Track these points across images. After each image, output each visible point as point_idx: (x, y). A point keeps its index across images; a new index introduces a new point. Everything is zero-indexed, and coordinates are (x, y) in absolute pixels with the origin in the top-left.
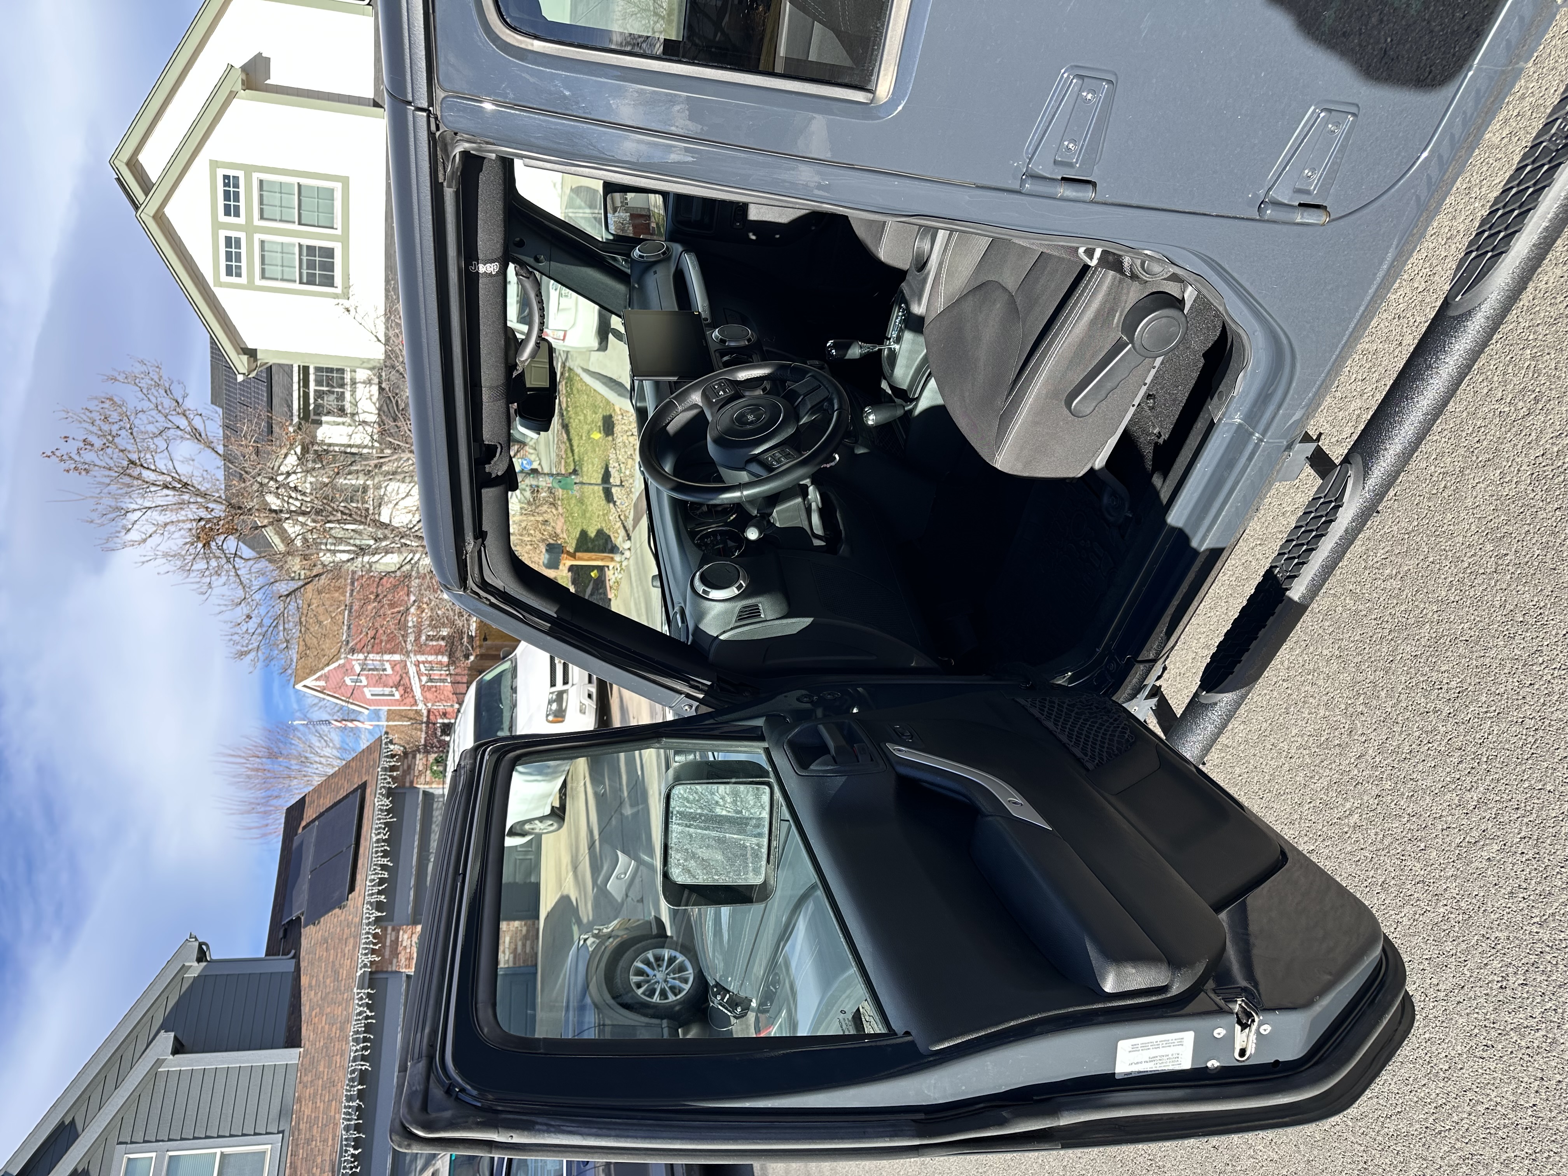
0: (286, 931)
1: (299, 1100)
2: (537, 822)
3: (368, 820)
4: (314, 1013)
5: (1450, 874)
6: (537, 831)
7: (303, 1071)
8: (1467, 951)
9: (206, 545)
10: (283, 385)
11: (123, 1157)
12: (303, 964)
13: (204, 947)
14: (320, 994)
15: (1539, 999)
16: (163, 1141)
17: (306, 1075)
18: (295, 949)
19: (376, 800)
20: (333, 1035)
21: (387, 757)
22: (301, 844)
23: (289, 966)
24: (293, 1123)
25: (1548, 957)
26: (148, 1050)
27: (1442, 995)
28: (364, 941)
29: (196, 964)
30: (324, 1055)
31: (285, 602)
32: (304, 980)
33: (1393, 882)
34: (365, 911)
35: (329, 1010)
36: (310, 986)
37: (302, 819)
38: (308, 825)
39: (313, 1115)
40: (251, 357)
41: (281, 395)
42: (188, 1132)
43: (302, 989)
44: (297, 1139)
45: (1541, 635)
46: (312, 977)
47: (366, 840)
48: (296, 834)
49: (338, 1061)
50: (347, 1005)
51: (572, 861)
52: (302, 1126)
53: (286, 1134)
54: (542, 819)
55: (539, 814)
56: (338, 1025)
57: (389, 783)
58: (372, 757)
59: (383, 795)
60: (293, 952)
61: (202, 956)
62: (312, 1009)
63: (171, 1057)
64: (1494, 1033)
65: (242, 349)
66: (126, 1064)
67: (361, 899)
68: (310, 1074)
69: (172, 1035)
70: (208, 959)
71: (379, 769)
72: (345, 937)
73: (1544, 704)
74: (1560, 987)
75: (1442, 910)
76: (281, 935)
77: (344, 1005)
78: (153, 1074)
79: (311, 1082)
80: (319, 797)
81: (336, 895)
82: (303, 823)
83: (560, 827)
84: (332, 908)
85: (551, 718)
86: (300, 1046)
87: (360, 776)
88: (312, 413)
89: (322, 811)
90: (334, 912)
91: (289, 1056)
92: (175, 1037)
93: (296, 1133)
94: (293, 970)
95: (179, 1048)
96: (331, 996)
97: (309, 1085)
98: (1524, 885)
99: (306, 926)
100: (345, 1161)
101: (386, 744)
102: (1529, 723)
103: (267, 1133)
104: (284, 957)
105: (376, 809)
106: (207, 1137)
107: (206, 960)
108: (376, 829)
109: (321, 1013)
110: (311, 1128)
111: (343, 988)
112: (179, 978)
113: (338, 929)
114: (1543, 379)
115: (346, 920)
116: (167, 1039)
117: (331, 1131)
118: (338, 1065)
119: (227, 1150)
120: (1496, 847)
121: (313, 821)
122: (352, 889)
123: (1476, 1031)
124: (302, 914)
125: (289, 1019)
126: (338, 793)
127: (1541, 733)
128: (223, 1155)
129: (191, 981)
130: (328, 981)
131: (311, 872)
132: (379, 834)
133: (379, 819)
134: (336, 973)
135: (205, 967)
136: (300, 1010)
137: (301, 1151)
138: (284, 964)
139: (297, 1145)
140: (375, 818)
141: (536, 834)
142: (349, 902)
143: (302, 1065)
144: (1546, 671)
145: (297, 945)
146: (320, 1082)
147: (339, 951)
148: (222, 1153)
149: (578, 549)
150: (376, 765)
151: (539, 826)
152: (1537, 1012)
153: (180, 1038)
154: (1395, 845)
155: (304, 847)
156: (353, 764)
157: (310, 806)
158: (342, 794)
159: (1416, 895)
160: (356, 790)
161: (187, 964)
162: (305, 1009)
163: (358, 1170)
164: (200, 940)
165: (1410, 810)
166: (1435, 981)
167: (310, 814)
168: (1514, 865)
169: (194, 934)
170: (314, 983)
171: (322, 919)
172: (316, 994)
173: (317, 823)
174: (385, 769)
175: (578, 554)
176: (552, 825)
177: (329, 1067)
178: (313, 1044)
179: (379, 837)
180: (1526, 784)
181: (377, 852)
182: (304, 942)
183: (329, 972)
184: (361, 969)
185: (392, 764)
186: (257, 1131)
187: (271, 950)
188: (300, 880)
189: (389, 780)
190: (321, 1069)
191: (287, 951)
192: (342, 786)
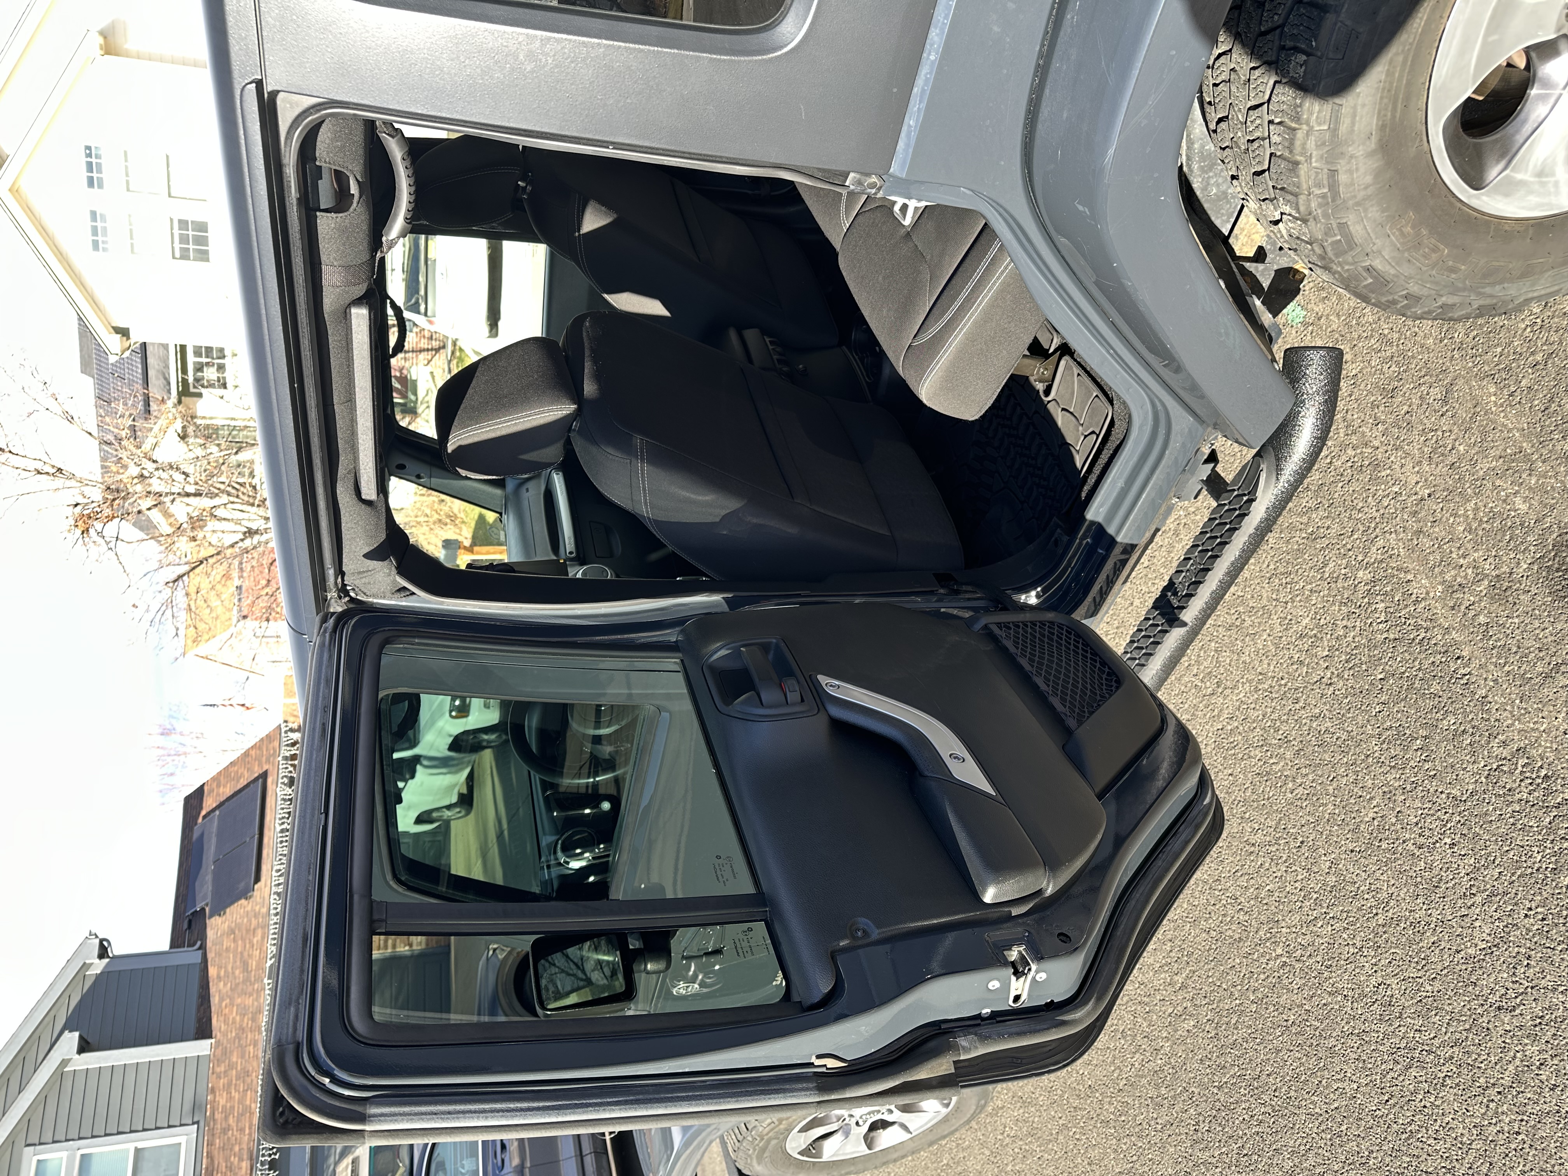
0: (190, 922)
1: (213, 1091)
2: (444, 810)
3: (271, 810)
4: (224, 1004)
5: (1164, 1035)
6: (445, 818)
7: (216, 1062)
8: (1174, 1097)
9: (85, 531)
10: (159, 357)
11: (30, 1159)
12: (210, 956)
13: (105, 943)
14: (229, 984)
15: (1217, 1144)
16: (73, 1140)
17: (218, 1066)
18: (201, 940)
19: (278, 789)
20: (245, 1025)
21: (287, 745)
22: (202, 835)
23: (196, 957)
24: (208, 1114)
25: (1224, 1114)
26: (52, 1052)
27: (1159, 1127)
28: (272, 931)
29: (97, 961)
30: (236, 1045)
31: (172, 588)
32: (212, 971)
33: (1129, 1033)
34: (272, 901)
35: (239, 1001)
36: (219, 977)
37: (201, 808)
38: (208, 814)
39: (228, 1105)
40: (123, 335)
41: (157, 367)
42: (99, 1130)
43: (211, 980)
44: (213, 1129)
45: (1220, 868)
46: (220, 967)
47: (270, 829)
48: (196, 824)
49: (252, 1051)
50: (258, 997)
51: (481, 848)
52: (218, 1116)
53: (202, 1124)
54: (449, 807)
55: (447, 802)
56: (250, 1015)
57: (291, 772)
58: (271, 745)
59: (285, 785)
60: (199, 943)
61: (103, 952)
62: (221, 1000)
63: (77, 1056)
64: (1191, 1164)
65: (113, 328)
66: (29, 1066)
67: (268, 889)
68: (223, 1065)
69: (76, 1034)
70: (111, 955)
71: (280, 758)
72: (252, 927)
73: (1221, 922)
74: (1230, 1138)
75: (1159, 1062)
76: (186, 926)
77: (255, 996)
78: (60, 1074)
79: (225, 1072)
80: (218, 786)
81: (242, 885)
82: (203, 813)
83: (468, 813)
84: (238, 899)
85: (454, 714)
86: (210, 1037)
87: (260, 765)
88: (191, 386)
89: (222, 800)
90: (240, 902)
91: (201, 1048)
92: (81, 1037)
93: (212, 1123)
94: (200, 961)
95: (84, 1047)
96: (240, 986)
97: (222, 1075)
98: (1209, 1056)
99: (210, 917)
100: (263, 1149)
101: (286, 732)
102: (1213, 934)
103: (181, 1125)
104: (190, 949)
105: (279, 799)
106: (119, 1133)
107: (108, 957)
108: (280, 819)
109: (232, 1004)
110: (226, 1118)
111: (253, 979)
112: (81, 976)
113: (245, 920)
114: (1222, 670)
115: (253, 910)
116: (72, 1039)
117: (247, 1119)
118: (251, 1055)
119: (140, 1145)
120: (1192, 1023)
121: (213, 810)
122: (257, 879)
123: (1180, 1159)
124: (207, 905)
125: (198, 1010)
126: (238, 781)
127: (1220, 943)
128: (138, 1151)
129: (93, 978)
130: (237, 972)
131: (214, 862)
132: (283, 823)
133: (283, 809)
134: (245, 964)
135: (108, 964)
136: (209, 1001)
137: (218, 1141)
138: (190, 956)
139: (213, 1135)
140: (279, 808)
141: (444, 821)
142: (255, 893)
143: (214, 1055)
144: (1223, 897)
145: (203, 937)
146: (234, 1072)
147: (247, 941)
148: (136, 1148)
149: (474, 543)
150: (276, 754)
151: (447, 814)
152: (1216, 1154)
153: (86, 1037)
154: (1130, 1004)
155: (205, 837)
156: (253, 753)
157: (209, 794)
158: (243, 782)
159: (1143, 1047)
160: (256, 779)
161: (87, 962)
162: (215, 1000)
163: (277, 1157)
164: (101, 937)
165: (1139, 980)
166: (1155, 1116)
167: (209, 803)
168: (1203, 1039)
169: (93, 932)
170: (222, 973)
171: (228, 910)
172: (225, 985)
173: (217, 812)
174: (286, 758)
175: (476, 549)
176: (459, 812)
177: (243, 1057)
178: (225, 1034)
179: (284, 827)
180: (1211, 980)
181: (281, 842)
182: (210, 934)
183: (238, 963)
184: (271, 959)
185: (292, 753)
186: (171, 1124)
187: (176, 942)
188: (202, 871)
189: (291, 769)
190: (234, 1059)
191: (192, 942)
192: (242, 775)
